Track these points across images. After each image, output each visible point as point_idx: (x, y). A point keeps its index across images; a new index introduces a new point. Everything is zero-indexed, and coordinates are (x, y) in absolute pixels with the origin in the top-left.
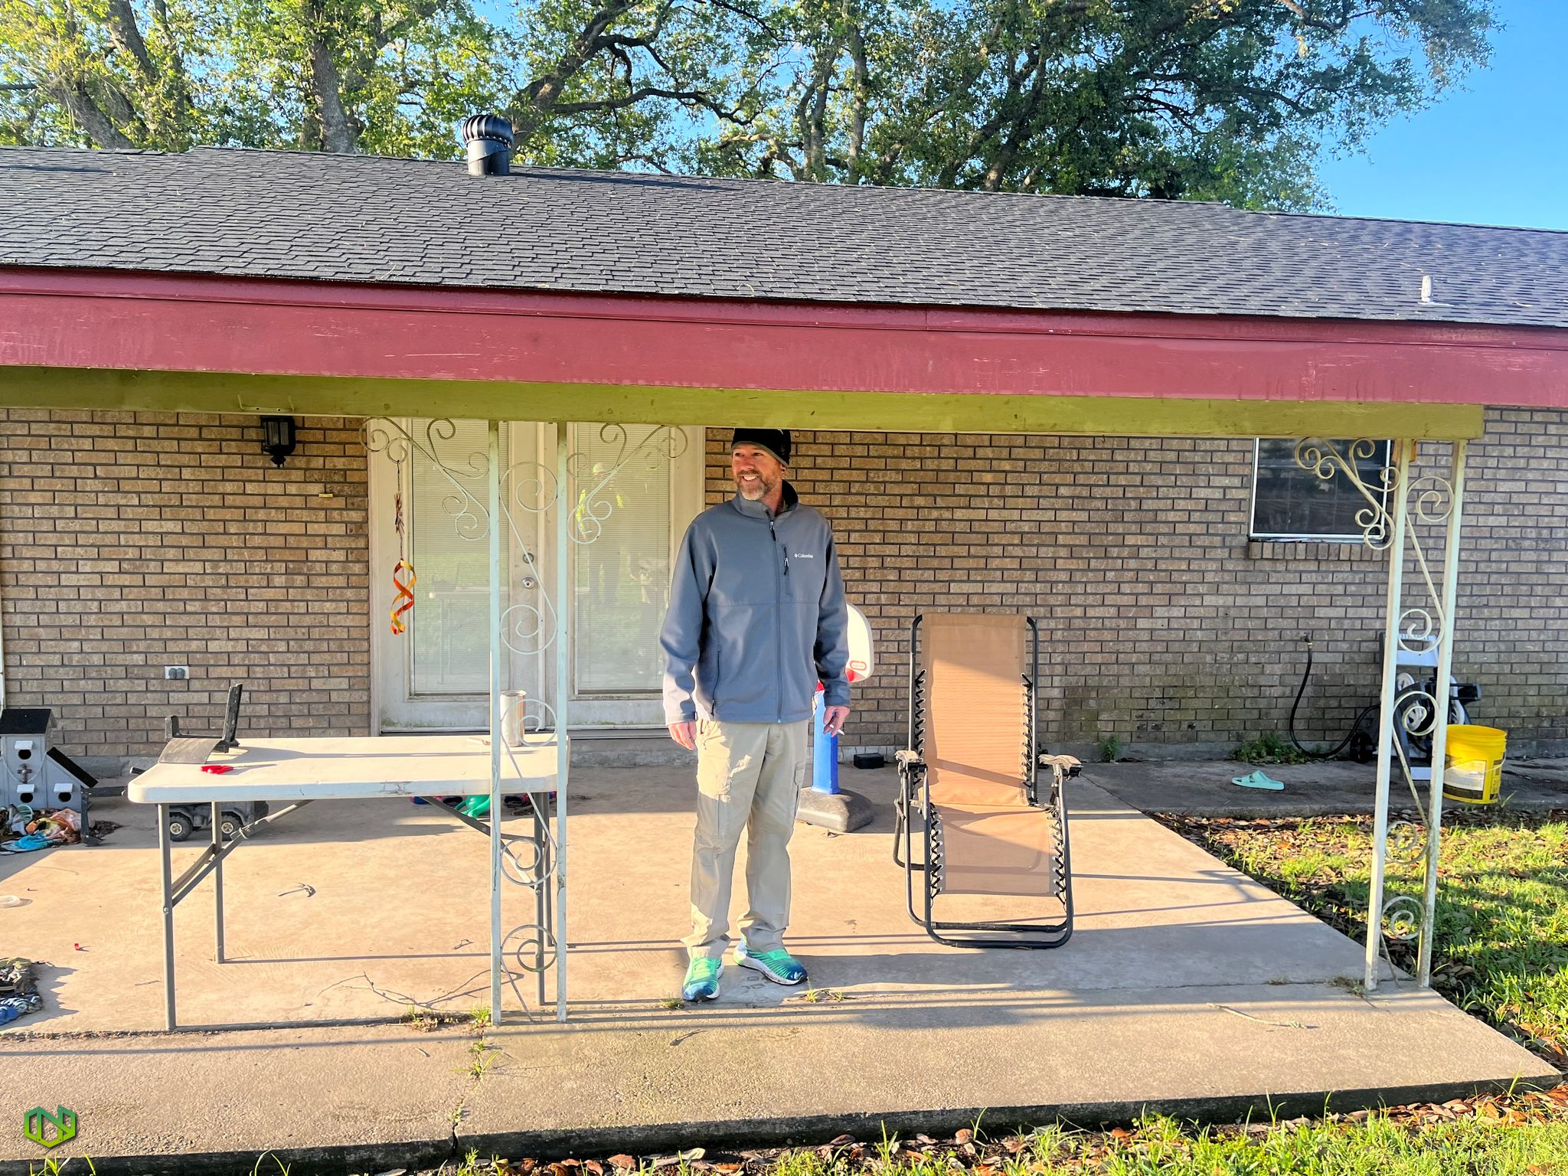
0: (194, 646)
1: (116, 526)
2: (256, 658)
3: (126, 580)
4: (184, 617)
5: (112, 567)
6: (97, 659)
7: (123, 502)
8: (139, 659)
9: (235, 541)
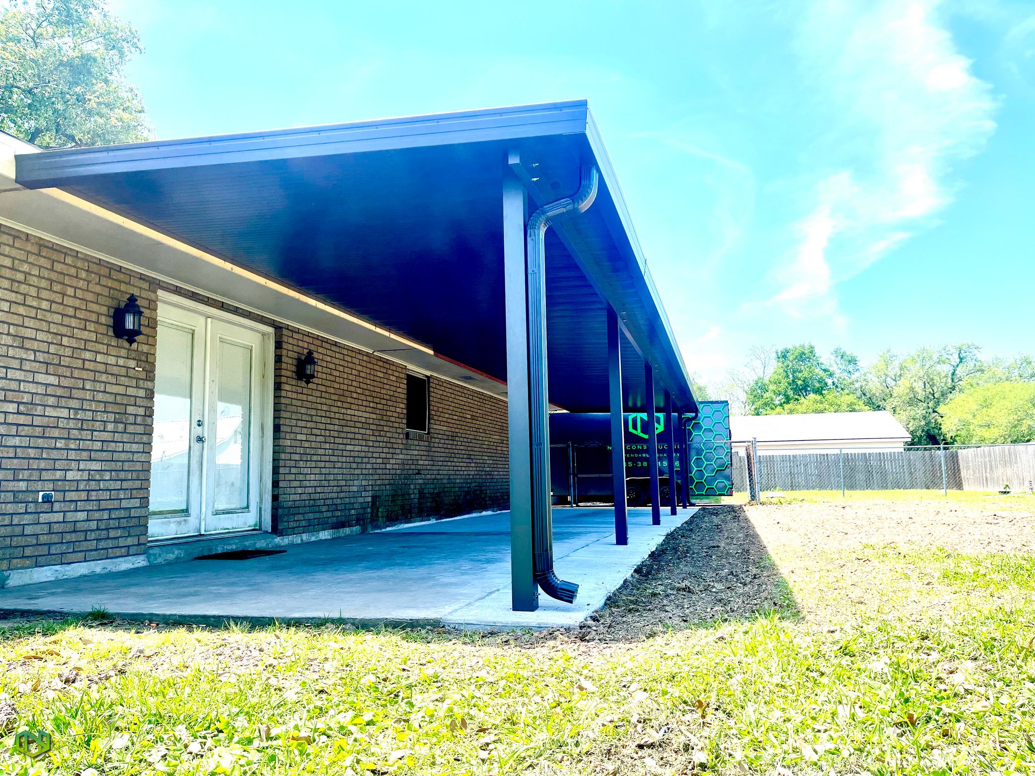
0: (59, 475)
2: (93, 485)
3: (22, 419)
4: (55, 452)
8: (22, 485)
9: (88, 396)
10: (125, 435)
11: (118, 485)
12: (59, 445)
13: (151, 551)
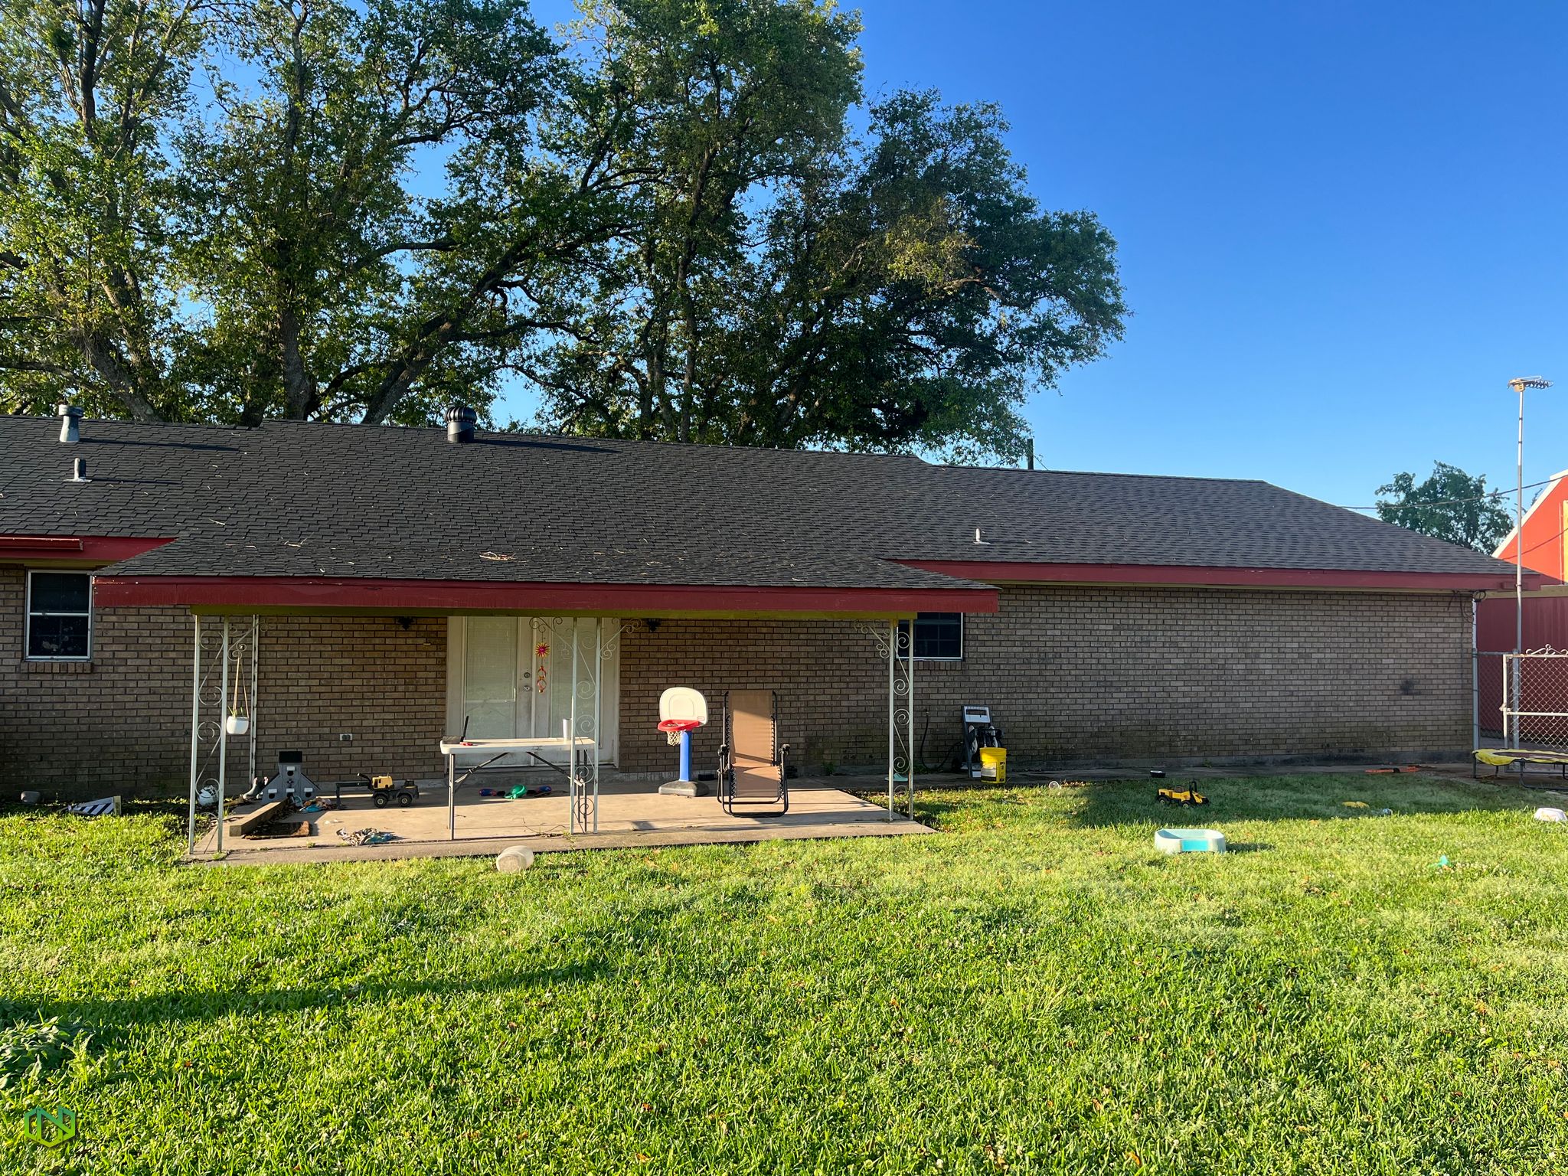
0: (356, 723)
1: (318, 661)
2: (387, 729)
3: (323, 689)
4: (351, 708)
5: (316, 682)
6: (305, 731)
7: (323, 649)
8: (327, 730)
9: (379, 668)
10: (416, 693)
12: (355, 704)
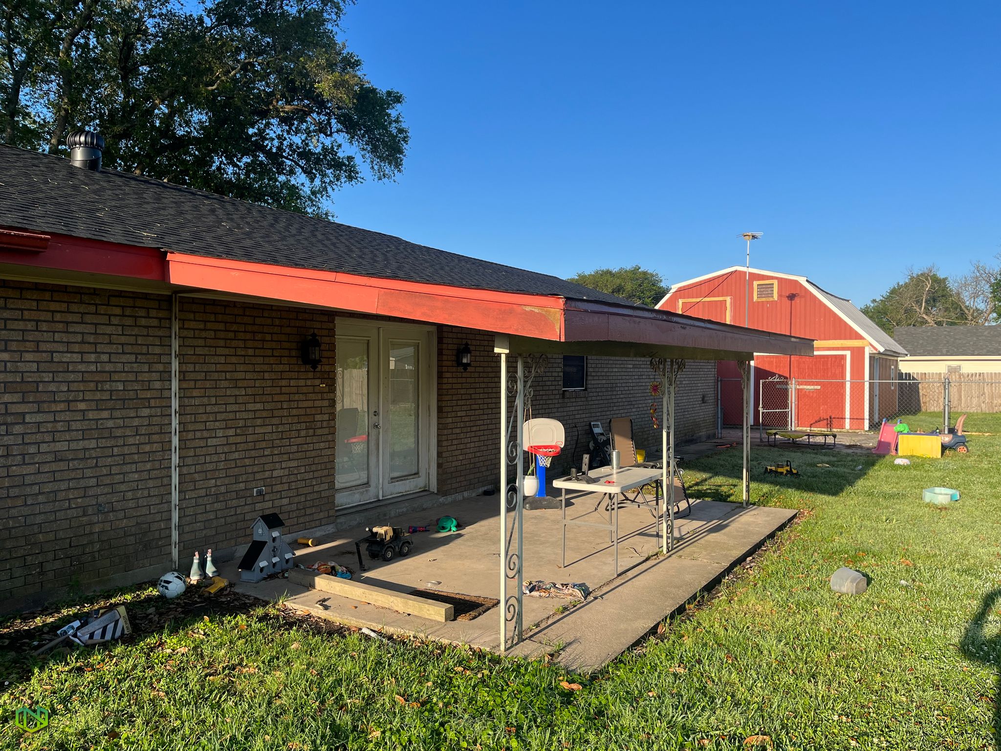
0: (267, 474)
1: (234, 408)
2: (293, 478)
3: (239, 439)
4: (264, 458)
6: (223, 489)
7: (238, 393)
8: (242, 486)
9: (285, 413)
10: (314, 437)
11: (311, 475)
12: (266, 453)
13: (338, 521)
